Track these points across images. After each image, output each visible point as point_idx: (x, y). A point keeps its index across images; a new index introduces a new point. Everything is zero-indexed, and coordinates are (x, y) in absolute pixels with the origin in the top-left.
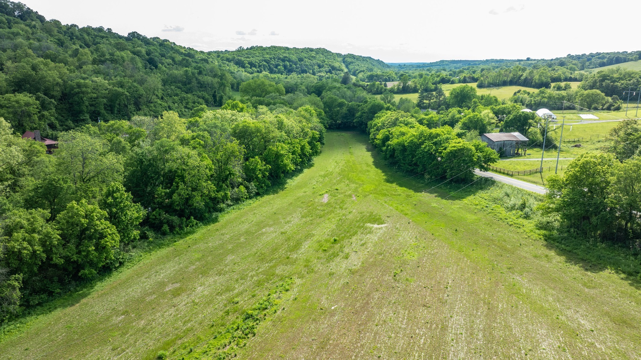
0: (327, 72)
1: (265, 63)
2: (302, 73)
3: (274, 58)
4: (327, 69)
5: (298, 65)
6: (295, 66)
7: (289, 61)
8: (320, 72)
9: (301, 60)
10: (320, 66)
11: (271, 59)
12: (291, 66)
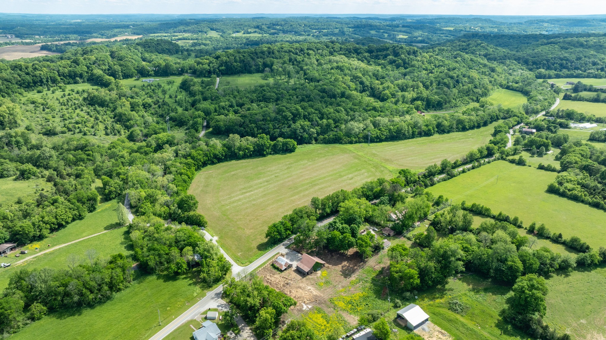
0: (598, 70)
1: (545, 62)
2: (575, 69)
3: (555, 58)
4: (600, 67)
5: (573, 64)
6: (570, 64)
7: (567, 60)
8: (592, 69)
9: (579, 59)
10: (594, 64)
11: (552, 58)
12: (567, 64)
